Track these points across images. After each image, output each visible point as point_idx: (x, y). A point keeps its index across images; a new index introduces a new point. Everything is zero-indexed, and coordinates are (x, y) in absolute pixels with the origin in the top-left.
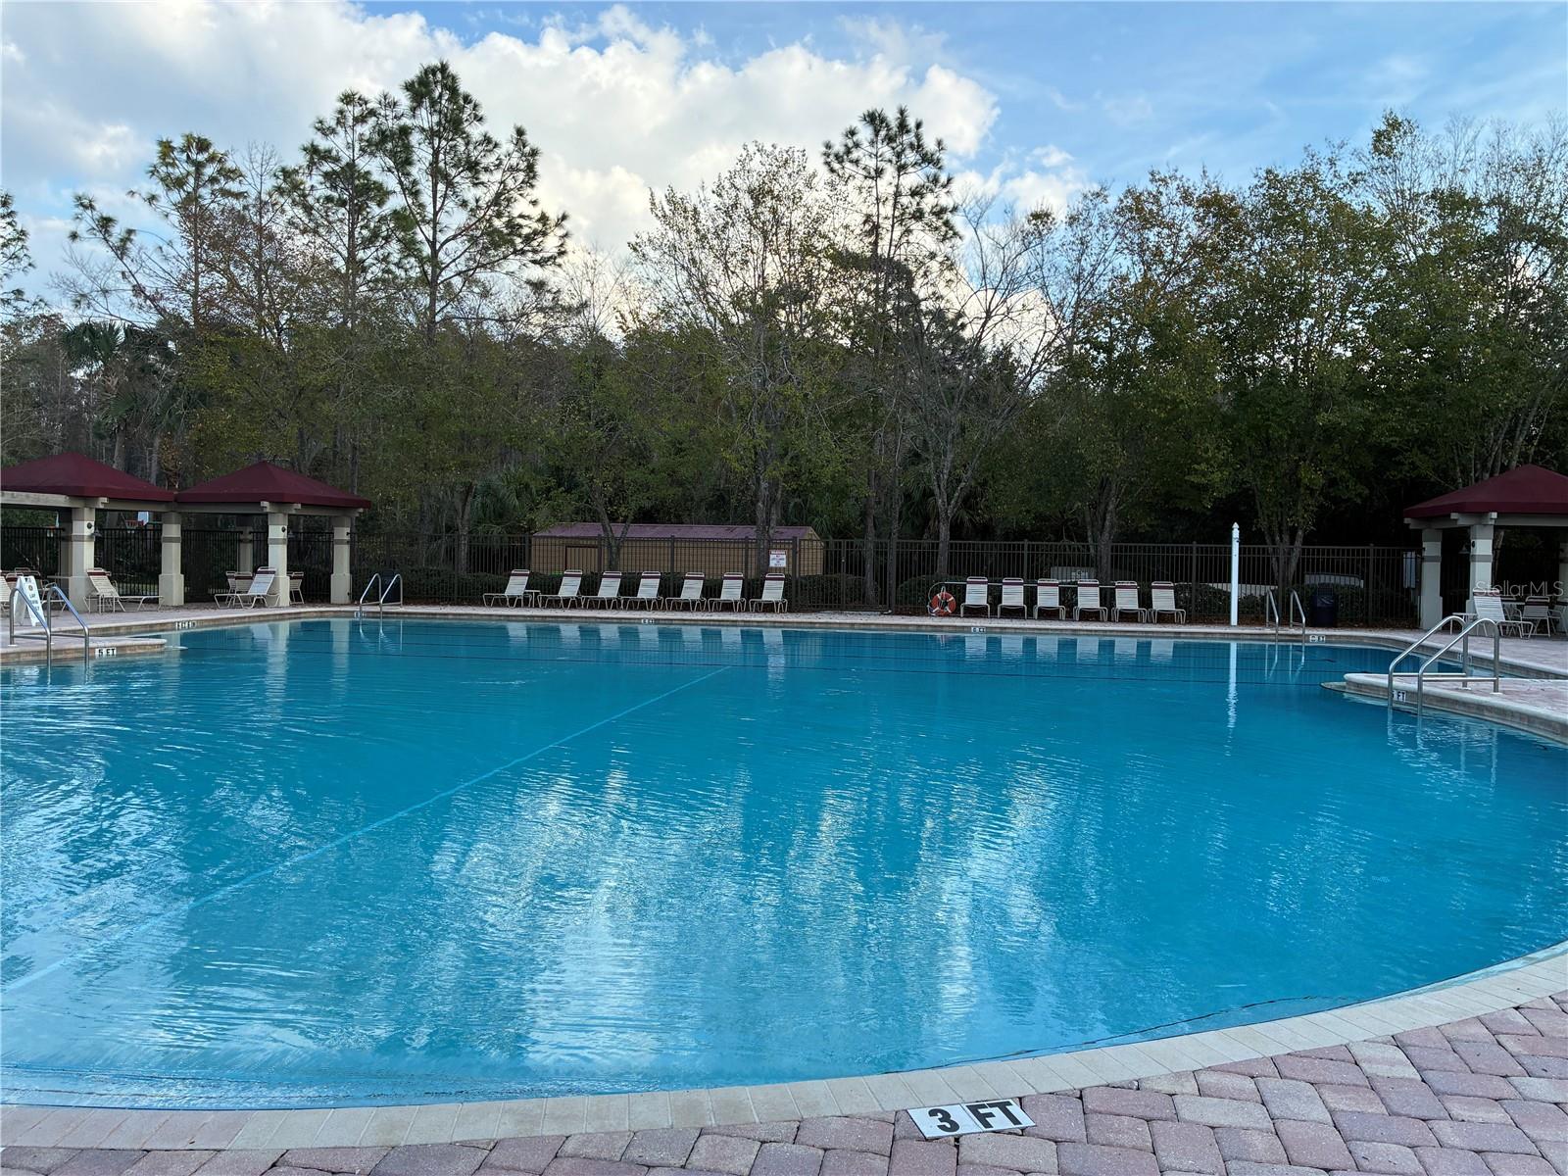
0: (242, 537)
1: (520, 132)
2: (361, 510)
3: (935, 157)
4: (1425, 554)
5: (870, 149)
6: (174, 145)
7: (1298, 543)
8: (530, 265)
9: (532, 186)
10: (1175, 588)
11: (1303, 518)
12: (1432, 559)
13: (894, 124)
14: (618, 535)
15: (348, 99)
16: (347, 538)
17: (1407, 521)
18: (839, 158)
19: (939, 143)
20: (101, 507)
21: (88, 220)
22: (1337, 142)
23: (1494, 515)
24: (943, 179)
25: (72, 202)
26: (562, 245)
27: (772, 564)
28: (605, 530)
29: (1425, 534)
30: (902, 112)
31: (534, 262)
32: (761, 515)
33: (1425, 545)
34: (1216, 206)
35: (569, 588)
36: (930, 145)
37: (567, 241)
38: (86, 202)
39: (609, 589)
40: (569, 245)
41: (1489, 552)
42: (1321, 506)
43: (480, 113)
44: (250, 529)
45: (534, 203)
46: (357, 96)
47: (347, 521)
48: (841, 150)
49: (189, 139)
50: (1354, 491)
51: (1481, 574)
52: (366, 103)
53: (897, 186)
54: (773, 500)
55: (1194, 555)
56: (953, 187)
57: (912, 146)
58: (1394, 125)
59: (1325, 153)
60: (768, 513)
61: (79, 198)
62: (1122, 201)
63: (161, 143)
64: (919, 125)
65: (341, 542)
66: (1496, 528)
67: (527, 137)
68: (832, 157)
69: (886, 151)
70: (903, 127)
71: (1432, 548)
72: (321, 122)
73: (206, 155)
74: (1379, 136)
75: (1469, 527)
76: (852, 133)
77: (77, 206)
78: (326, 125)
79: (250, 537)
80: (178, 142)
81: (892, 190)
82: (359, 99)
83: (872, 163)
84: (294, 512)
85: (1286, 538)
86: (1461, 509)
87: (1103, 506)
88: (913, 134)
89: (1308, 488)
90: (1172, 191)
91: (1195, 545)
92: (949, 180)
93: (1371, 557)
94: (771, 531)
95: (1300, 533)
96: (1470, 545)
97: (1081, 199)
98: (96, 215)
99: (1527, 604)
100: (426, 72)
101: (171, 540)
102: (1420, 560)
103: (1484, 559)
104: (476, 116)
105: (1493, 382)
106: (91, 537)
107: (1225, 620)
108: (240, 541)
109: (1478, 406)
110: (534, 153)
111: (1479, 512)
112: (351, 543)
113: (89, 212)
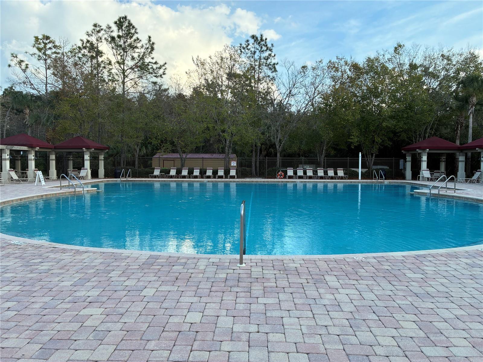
0: (69, 159)
1: (150, 37)
2: (107, 150)
3: (271, 49)
4: (407, 160)
5: (253, 46)
6: (39, 38)
7: (374, 157)
8: (154, 77)
9: (152, 53)
10: (343, 170)
11: (375, 151)
12: (409, 161)
13: (259, 39)
14: (184, 157)
15: (95, 25)
16: (103, 159)
17: (402, 151)
18: (244, 48)
19: (272, 45)
20: (37, 150)
21: (15, 61)
22: (385, 50)
23: (428, 150)
24: (273, 55)
25: (10, 55)
26: (164, 72)
27: (232, 165)
28: (180, 155)
29: (407, 155)
30: (262, 35)
31: (155, 76)
32: (227, 151)
33: (407, 157)
34: (355, 67)
35: (173, 172)
36: (269, 45)
37: (166, 70)
38: (15, 55)
39: (185, 172)
40: (166, 72)
41: (426, 159)
42: (379, 147)
43: (137, 31)
44: (72, 156)
45: (153, 58)
46: (98, 25)
47: (103, 153)
48: (245, 46)
49: (44, 36)
50: (389, 144)
51: (424, 165)
52: (101, 27)
53: (260, 57)
54: (230, 147)
55: (348, 161)
56: (276, 57)
57: (264, 45)
58: (400, 46)
59: (382, 53)
60: (229, 150)
61: (12, 54)
62: (328, 64)
63: (35, 37)
64: (266, 39)
65: (101, 160)
66: (428, 153)
67: (151, 39)
68: (242, 48)
69: (257, 46)
70: (262, 40)
71: (409, 158)
72: (88, 32)
73: (48, 41)
74: (396, 48)
75: (421, 153)
76: (248, 41)
77: (12, 57)
78: (89, 33)
79: (72, 159)
80: (40, 37)
81: (258, 57)
82: (99, 25)
83: (253, 50)
84: (92, 151)
85: (370, 156)
86: (419, 148)
87: (322, 148)
88: (264, 42)
89: (377, 142)
90: (342, 62)
91: (348, 158)
92: (275, 55)
93: (394, 161)
94: (229, 156)
95: (374, 155)
96: (421, 157)
97: (315, 63)
98: (18, 60)
99: (435, 173)
100: (120, 18)
101: (53, 160)
102: (405, 161)
103: (425, 161)
104: (136, 32)
105: (426, 115)
106: (34, 159)
107: (358, 178)
108: (69, 160)
109: (422, 121)
110: (153, 44)
111: (424, 149)
112: (104, 160)
113: (15, 58)
